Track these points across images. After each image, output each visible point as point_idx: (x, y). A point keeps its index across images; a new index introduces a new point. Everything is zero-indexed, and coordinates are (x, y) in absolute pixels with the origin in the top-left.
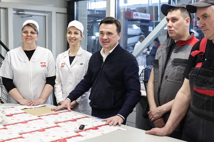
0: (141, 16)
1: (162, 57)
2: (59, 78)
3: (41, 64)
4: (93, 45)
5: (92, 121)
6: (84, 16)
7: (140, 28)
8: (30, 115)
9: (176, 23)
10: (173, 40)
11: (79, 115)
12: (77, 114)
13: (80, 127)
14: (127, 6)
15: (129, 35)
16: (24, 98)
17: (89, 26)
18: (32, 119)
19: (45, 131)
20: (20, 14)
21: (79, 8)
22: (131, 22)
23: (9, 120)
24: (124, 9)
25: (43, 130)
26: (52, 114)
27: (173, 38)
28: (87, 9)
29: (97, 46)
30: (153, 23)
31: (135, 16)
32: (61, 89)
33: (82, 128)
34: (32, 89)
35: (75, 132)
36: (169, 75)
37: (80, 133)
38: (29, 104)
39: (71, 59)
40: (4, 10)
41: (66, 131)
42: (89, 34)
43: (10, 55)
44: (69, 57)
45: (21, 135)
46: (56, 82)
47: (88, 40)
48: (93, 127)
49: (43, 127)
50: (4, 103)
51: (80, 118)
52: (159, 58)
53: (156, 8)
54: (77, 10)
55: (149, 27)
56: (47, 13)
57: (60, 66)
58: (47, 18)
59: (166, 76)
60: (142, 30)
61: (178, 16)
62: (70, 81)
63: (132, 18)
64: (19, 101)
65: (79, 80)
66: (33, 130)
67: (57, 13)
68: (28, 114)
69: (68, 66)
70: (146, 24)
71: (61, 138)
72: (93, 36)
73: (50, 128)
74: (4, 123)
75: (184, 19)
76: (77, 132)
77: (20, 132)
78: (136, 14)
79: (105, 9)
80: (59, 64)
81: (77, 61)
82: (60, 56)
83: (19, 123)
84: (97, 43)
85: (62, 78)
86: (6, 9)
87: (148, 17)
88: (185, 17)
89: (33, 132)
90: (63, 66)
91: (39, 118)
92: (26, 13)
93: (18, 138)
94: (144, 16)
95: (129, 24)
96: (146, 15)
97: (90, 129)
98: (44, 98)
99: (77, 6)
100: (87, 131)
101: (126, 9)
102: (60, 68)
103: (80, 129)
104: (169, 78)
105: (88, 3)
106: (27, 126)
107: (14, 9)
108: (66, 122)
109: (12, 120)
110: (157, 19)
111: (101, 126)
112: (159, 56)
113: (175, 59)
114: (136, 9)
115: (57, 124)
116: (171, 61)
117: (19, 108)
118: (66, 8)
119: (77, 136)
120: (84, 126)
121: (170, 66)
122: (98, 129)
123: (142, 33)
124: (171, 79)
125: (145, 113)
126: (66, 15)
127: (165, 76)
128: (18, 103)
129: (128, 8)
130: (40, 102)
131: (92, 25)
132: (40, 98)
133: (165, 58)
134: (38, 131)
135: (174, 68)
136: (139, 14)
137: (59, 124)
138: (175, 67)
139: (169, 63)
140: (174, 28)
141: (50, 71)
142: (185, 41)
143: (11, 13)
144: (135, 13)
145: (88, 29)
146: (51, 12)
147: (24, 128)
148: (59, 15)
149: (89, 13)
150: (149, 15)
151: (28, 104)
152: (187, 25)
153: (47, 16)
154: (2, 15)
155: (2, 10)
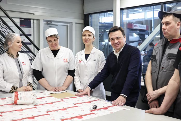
0: (139, 26)
1: (158, 53)
2: (78, 71)
3: (64, 60)
4: (103, 49)
5: (103, 103)
6: (97, 26)
7: (139, 36)
8: (55, 98)
9: (169, 26)
10: (167, 40)
11: (92, 98)
13: (94, 107)
15: (130, 41)
16: (50, 86)
17: (101, 35)
18: (56, 101)
19: (66, 110)
20: (48, 24)
21: (93, 20)
22: (131, 31)
23: (39, 102)
24: (127, 22)
25: (65, 109)
26: (72, 98)
27: (167, 38)
28: (99, 22)
29: (106, 49)
30: (149, 32)
32: (79, 80)
33: (95, 108)
34: (56, 79)
35: (90, 111)
36: (164, 67)
37: (93, 112)
38: (55, 90)
39: (87, 56)
40: (37, 21)
41: (83, 110)
42: (100, 41)
43: (40, 53)
44: (85, 54)
45: (47, 113)
46: (75, 74)
47: (99, 45)
48: (104, 107)
49: (65, 107)
50: (35, 89)
51: (93, 101)
52: (157, 54)
53: (151, 21)
54: (92, 22)
55: (146, 35)
56: (69, 24)
57: (78, 62)
58: (69, 27)
59: (163, 67)
60: (140, 37)
61: (170, 21)
62: (86, 73)
63: (132, 28)
64: (47, 88)
65: (93, 73)
66: (57, 109)
67: (76, 23)
68: (53, 97)
69: (84, 62)
70: (143, 33)
71: (79, 115)
72: (103, 42)
73: (70, 108)
74: (35, 104)
75: (176, 23)
76: (91, 111)
77: (47, 110)
78: (136, 25)
79: (112, 23)
80: (77, 60)
81: (91, 58)
82: (78, 54)
83: (46, 104)
84: (106, 47)
85: (79, 72)
86: (38, 20)
87: (145, 28)
88: (176, 22)
89: (57, 110)
90: (81, 62)
91: (62, 100)
92: (53, 23)
93: (45, 115)
94: (142, 27)
95: (131, 33)
96: (143, 26)
97: (101, 109)
98: (66, 86)
99: (92, 18)
100: (99, 110)
101: (128, 23)
104: (165, 69)
105: (99, 18)
106: (52, 106)
107: (44, 21)
108: (83, 104)
109: (41, 101)
110: (151, 29)
111: (110, 107)
112: (156, 52)
113: (169, 54)
114: (136, 22)
115: (76, 105)
116: (166, 55)
117: (47, 93)
118: (83, 20)
119: (91, 114)
120: (96, 106)
121: (165, 60)
122: (108, 109)
123: (140, 40)
124: (166, 70)
125: (143, 99)
126: (83, 25)
127: (161, 67)
128: (46, 89)
129: (130, 21)
130: (62, 89)
131: (102, 34)
132: (63, 86)
133: (161, 53)
134: (61, 110)
135: (168, 61)
136: (138, 25)
137: (77, 105)
138: (170, 60)
139: (164, 57)
140: (167, 30)
141: (71, 65)
142: (177, 40)
143: (42, 23)
144: (134, 24)
145: (99, 37)
146: (72, 23)
147: (50, 107)
148: (77, 25)
149: (100, 25)
150: (145, 26)
151: (54, 90)
152: (177, 28)
153: (69, 26)
154: (35, 25)
155: (35, 21)
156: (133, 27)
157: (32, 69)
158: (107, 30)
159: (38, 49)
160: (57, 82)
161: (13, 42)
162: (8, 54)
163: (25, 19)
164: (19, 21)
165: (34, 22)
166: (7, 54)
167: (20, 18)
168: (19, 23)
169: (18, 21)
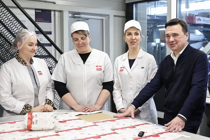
0: (204, 20)
2: (118, 83)
3: (97, 68)
4: (153, 52)
5: (152, 128)
6: (144, 19)
7: (203, 34)
8: (85, 122)
11: (137, 122)
12: (136, 121)
13: (140, 133)
14: (189, 12)
15: (191, 41)
16: (78, 104)
17: (149, 32)
18: (87, 126)
19: (101, 137)
20: (76, 17)
21: (138, 11)
22: (193, 27)
23: (62, 126)
24: (186, 14)
25: (99, 137)
26: (109, 121)
28: (147, 14)
29: (157, 52)
31: (197, 20)
33: (141, 134)
34: (86, 94)
35: (134, 139)
38: (85, 110)
39: (131, 62)
40: (60, 13)
41: (124, 138)
42: (149, 40)
43: (64, 57)
44: (129, 60)
46: (115, 87)
47: (148, 47)
48: (153, 134)
49: (99, 134)
50: (56, 109)
51: (139, 125)
54: (136, 14)
56: (105, 17)
57: (119, 70)
58: (104, 21)
60: (205, 35)
63: (194, 23)
64: (73, 107)
65: (140, 85)
67: (114, 16)
68: (83, 120)
69: (128, 70)
72: (153, 42)
73: (106, 135)
74: (57, 130)
76: (136, 139)
77: (74, 138)
78: (199, 19)
79: (166, 15)
80: (118, 68)
81: (137, 65)
82: (119, 58)
83: (73, 129)
84: (157, 50)
85: (121, 83)
86: (61, 12)
91: (94, 124)
92: (82, 16)
94: (207, 21)
95: (191, 29)
97: (150, 136)
98: (101, 104)
99: (136, 9)
100: (147, 138)
101: (188, 15)
102: (119, 72)
103: (140, 136)
105: (147, 9)
106: (81, 132)
107: (70, 12)
108: (124, 129)
109: (65, 126)
111: (162, 133)
114: (198, 14)
115: (114, 131)
117: (73, 114)
118: (125, 11)
120: (143, 133)
123: (206, 39)
126: (125, 18)
128: (72, 109)
129: (190, 13)
130: (95, 108)
131: (152, 31)
132: (95, 104)
134: (93, 137)
136: (202, 18)
137: (116, 131)
141: (107, 75)
143: (67, 16)
144: (197, 17)
145: (148, 35)
146: (109, 15)
148: (116, 18)
149: (149, 18)
151: (83, 110)
153: (104, 20)
154: (57, 18)
155: (57, 13)
156: (195, 21)
157: (53, 80)
158: (158, 26)
159: (61, 53)
160: (86, 98)
161: (23, 43)
162: (18, 60)
163: (42, 10)
164: (34, 14)
165: (55, 15)
166: (16, 60)
167: (36, 9)
168: (35, 16)
169: (32, 14)
